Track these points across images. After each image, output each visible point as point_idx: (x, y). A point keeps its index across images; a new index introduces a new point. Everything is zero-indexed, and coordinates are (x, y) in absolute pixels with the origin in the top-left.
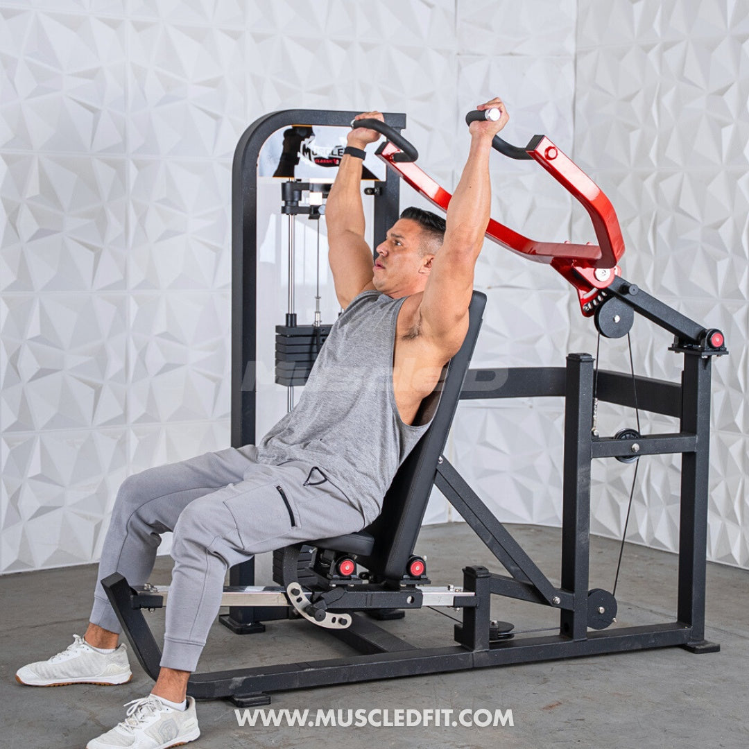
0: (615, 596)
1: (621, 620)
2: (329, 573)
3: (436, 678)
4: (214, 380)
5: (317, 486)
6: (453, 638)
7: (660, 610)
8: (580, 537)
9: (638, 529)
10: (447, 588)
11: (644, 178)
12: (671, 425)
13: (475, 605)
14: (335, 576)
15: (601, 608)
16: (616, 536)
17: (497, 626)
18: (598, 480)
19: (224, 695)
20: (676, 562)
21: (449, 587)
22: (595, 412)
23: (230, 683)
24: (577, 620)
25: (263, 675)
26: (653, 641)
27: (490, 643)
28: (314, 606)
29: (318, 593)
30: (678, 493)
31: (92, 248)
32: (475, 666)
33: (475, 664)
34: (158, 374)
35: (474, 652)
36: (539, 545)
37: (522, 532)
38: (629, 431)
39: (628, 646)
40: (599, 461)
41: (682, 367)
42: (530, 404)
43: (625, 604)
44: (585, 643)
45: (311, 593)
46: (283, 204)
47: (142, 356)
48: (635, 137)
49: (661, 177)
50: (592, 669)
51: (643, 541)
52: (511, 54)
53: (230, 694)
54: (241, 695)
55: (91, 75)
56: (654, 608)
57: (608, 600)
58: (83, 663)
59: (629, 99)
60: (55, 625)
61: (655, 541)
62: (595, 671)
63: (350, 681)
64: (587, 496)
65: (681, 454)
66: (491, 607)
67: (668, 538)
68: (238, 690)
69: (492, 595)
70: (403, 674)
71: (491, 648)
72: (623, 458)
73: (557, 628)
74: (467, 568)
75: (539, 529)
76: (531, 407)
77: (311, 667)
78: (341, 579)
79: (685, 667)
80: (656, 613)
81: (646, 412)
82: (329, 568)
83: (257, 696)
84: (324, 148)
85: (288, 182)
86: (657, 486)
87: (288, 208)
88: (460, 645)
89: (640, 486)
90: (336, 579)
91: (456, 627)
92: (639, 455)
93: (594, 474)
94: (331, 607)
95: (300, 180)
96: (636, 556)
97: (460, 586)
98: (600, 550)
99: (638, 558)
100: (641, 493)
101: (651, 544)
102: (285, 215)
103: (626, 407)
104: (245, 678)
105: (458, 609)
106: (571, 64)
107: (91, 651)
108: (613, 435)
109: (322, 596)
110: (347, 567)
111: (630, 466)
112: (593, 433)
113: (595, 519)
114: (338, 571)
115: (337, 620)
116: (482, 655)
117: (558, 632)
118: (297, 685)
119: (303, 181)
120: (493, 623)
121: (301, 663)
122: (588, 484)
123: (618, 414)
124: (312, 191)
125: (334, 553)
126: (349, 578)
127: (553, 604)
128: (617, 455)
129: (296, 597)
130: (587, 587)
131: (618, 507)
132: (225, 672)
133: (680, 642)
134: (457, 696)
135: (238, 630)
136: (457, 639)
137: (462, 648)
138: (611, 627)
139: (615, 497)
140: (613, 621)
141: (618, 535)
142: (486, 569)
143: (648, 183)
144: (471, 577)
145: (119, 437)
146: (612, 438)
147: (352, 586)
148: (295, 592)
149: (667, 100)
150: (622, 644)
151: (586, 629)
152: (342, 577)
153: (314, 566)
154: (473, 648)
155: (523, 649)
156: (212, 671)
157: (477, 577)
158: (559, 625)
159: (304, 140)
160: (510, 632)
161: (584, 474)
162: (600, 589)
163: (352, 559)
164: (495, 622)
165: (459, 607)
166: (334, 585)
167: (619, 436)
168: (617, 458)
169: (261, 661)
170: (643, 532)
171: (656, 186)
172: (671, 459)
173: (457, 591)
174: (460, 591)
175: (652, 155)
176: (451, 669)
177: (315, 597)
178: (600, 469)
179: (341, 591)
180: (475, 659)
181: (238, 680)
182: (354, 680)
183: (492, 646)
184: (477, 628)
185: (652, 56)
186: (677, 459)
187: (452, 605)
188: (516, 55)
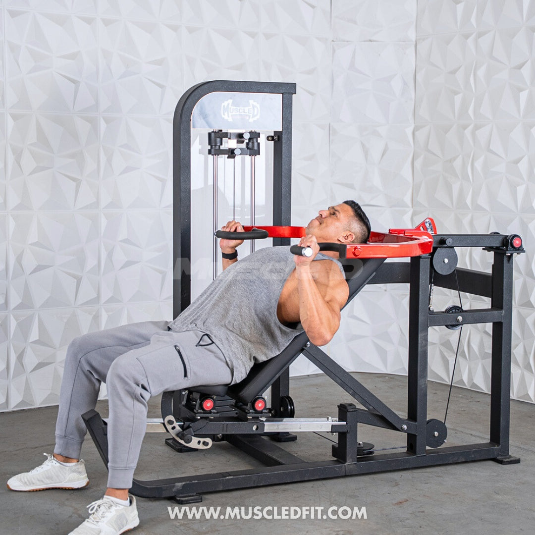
0: (446, 424)
1: (451, 441)
2: (195, 409)
3: (319, 483)
4: (161, 272)
5: (206, 347)
6: (331, 454)
7: (478, 434)
8: (420, 382)
9: (462, 377)
10: (326, 419)
11: (465, 127)
12: (485, 303)
13: (346, 431)
14: (199, 411)
15: (436, 433)
16: (446, 381)
17: (362, 445)
18: (434, 342)
19: (169, 496)
20: (489, 400)
21: (328, 418)
22: (432, 294)
23: (174, 487)
24: (419, 441)
25: (197, 481)
26: (473, 456)
27: (358, 458)
28: (185, 432)
29: (187, 423)
30: (490, 351)
31: (74, 179)
32: (347, 474)
33: (347, 472)
34: (121, 269)
35: (346, 464)
36: (391, 388)
37: (381, 379)
38: (455, 307)
39: (455, 459)
40: (433, 328)
41: (492, 261)
42: (385, 288)
43: (453, 430)
44: (424, 457)
45: (183, 423)
46: (209, 147)
47: (110, 255)
48: (458, 99)
49: (477, 128)
50: (431, 476)
51: (465, 385)
52: (371, 41)
53: (173, 495)
54: (181, 495)
55: (73, 56)
56: (473, 433)
57: (441, 426)
58: (53, 473)
59: (454, 72)
60: (49, 447)
61: (474, 385)
62: (432, 477)
63: (259, 485)
64: (425, 353)
65: (492, 323)
66: (358, 433)
67: (483, 383)
68: (179, 492)
69: (358, 423)
70: (296, 480)
71: (358, 461)
72: (451, 326)
73: (405, 447)
74: (341, 405)
75: (391, 377)
76: (386, 291)
77: (230, 476)
78: (204, 413)
79: (495, 474)
80: (475, 436)
81: (468, 294)
82: (195, 405)
83: (193, 496)
84: (239, 108)
85: (212, 132)
86: (475, 347)
87: (213, 150)
88: (336, 459)
89: (463, 346)
90: (201, 413)
91: (333, 447)
92: (463, 324)
93: (431, 338)
94: (197, 433)
95: (221, 131)
96: (461, 396)
97: (336, 417)
98: (435, 392)
99: (462, 397)
100: (463, 351)
101: (471, 388)
102: (210, 156)
103: (452, 291)
104: (184, 483)
105: (334, 434)
106: (413, 48)
107: (58, 464)
108: (444, 310)
109: (191, 425)
110: (208, 404)
111: (456, 332)
112: (429, 309)
113: (432, 370)
114: (201, 407)
115: (201, 443)
116: (351, 467)
117: (405, 450)
118: (221, 488)
119: (223, 131)
120: (359, 444)
121: (224, 473)
122: (426, 345)
123: (447, 295)
124: (230, 139)
125: (199, 394)
126: (210, 412)
127: (402, 430)
128: (447, 324)
129: (171, 426)
130: (426, 418)
131: (448, 361)
132: (169, 479)
133: (492, 457)
134: (334, 495)
135: (179, 449)
136: (334, 455)
137: (338, 462)
138: (443, 446)
139: (445, 354)
140: (445, 442)
141: (448, 381)
142: (355, 406)
143: (468, 132)
144: (343, 411)
145: (94, 313)
146: (443, 312)
147: (213, 418)
148: (170, 422)
149: (481, 72)
150: (450, 458)
151: (425, 447)
152: (205, 412)
153: (186, 404)
154: (345, 461)
155: (381, 462)
156: (160, 478)
157: (348, 411)
158: (406, 445)
159: (224, 102)
160: (372, 450)
161: (423, 338)
162: (435, 420)
163: (212, 398)
164: (361, 443)
165: (335, 432)
166: (199, 418)
167: (448, 311)
168: (447, 326)
169: (196, 471)
170: (465, 378)
171: (473, 133)
172: (485, 327)
173: (333, 421)
174: (336, 421)
175: (471, 112)
176: (330, 476)
177: (185, 426)
178: (435, 334)
179: (205, 422)
180: (347, 469)
181: (179, 485)
182: (261, 484)
183: (359, 460)
184: (348, 447)
185: (470, 41)
186: (489, 327)
187: (330, 431)
188: (374, 41)
